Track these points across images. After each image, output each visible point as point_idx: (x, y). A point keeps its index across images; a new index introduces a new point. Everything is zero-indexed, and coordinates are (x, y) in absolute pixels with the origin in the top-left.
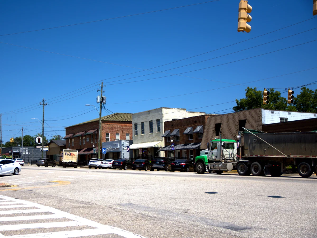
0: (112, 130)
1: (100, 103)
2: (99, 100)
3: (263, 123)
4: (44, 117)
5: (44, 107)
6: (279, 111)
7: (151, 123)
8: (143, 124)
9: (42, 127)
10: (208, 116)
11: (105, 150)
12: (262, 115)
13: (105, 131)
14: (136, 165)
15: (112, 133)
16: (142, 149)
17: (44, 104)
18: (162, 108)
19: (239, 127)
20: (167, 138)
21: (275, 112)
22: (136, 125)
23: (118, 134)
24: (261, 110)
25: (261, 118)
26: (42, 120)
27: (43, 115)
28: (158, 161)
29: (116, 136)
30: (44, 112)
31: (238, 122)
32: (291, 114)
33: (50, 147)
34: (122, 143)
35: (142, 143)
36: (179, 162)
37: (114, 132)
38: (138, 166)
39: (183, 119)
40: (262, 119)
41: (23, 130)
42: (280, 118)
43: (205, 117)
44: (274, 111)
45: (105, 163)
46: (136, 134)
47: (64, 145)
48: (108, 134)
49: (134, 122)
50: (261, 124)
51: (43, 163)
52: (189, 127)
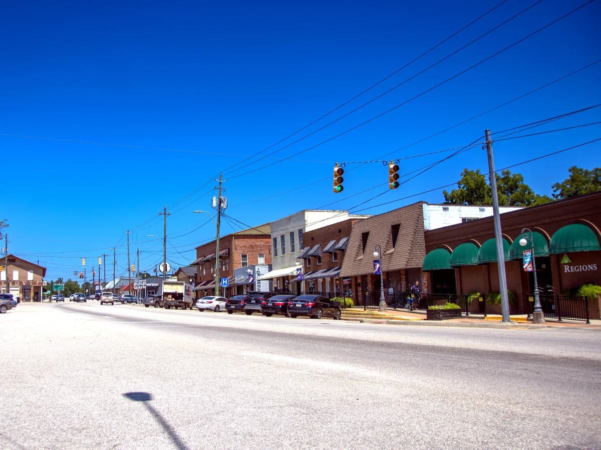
0: (251, 250)
1: (217, 208)
2: (215, 203)
3: (425, 229)
4: (165, 233)
5: (165, 218)
6: (460, 207)
7: (292, 234)
8: (283, 237)
9: (163, 247)
10: (354, 221)
11: (226, 282)
12: (424, 214)
13: (241, 252)
14: (230, 306)
15: (252, 255)
16: (277, 278)
17: (165, 214)
18: (304, 211)
19: (391, 237)
20: (306, 259)
21: (451, 208)
22: (275, 240)
23: (261, 255)
24: (422, 206)
25: (423, 219)
26: (163, 237)
27: (165, 230)
28: (253, 298)
29: (258, 258)
30: (165, 226)
31: (390, 228)
32: (485, 210)
33: (180, 278)
34: (256, 270)
35: (283, 268)
36: (272, 301)
37: (254, 253)
38: (233, 307)
39: (325, 227)
40: (423, 222)
41: (140, 253)
42: (461, 219)
43: (351, 223)
44: (449, 207)
45: (202, 303)
46: (276, 255)
47: (195, 274)
48: (244, 256)
49: (273, 236)
50: (422, 230)
51: (152, 302)
52: (332, 240)
